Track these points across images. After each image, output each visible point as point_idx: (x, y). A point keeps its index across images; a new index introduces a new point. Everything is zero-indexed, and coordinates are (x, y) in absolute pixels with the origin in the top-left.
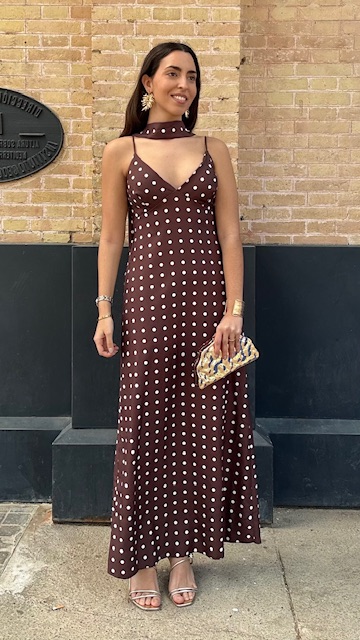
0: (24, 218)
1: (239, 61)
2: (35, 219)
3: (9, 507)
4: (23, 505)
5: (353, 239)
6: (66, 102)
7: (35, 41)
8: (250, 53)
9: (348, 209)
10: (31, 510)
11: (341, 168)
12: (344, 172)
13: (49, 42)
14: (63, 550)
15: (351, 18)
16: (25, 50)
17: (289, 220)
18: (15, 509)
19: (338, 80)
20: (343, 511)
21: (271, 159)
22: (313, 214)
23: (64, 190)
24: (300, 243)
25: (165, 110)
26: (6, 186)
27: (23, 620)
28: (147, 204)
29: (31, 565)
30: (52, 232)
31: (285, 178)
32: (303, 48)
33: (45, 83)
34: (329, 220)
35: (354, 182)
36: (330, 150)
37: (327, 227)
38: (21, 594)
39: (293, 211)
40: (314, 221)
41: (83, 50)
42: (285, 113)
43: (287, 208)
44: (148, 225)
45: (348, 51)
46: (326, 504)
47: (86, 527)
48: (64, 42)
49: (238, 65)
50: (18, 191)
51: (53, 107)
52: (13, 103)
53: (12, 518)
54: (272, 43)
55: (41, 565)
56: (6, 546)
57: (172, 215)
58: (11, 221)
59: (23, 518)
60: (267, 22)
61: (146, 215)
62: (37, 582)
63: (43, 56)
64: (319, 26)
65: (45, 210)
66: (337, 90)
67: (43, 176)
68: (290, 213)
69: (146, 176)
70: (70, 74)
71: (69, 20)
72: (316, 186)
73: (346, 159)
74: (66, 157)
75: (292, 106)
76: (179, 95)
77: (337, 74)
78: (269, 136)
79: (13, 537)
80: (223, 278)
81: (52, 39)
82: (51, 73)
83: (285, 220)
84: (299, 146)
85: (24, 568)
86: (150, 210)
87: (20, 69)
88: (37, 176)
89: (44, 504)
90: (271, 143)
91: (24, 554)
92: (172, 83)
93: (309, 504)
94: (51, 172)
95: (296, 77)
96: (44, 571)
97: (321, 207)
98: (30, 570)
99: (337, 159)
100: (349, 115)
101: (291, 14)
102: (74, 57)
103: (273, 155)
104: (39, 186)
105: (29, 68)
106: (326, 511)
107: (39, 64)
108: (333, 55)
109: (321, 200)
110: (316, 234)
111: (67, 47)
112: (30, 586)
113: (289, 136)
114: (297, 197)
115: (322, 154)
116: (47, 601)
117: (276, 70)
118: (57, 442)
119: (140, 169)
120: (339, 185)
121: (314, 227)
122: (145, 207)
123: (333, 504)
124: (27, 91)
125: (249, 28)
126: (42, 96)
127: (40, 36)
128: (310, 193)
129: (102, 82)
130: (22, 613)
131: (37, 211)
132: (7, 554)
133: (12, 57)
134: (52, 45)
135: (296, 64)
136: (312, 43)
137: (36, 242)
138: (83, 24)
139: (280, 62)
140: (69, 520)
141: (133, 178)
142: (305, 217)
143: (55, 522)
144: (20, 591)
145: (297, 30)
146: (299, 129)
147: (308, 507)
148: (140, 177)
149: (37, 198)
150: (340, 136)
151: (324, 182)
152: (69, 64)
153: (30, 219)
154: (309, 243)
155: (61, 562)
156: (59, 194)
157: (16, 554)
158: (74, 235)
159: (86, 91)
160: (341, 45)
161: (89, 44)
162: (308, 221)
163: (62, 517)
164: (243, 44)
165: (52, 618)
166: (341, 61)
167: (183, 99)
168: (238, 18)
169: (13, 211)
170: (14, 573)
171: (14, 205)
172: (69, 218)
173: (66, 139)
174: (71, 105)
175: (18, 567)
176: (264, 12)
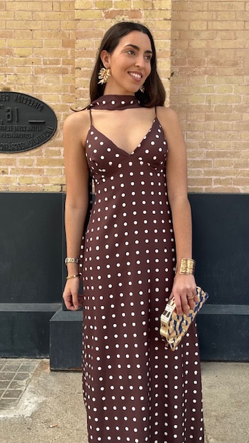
0: (31, 175)
1: (170, 75)
2: (39, 176)
3: (22, 361)
4: (31, 360)
5: (243, 189)
6: (59, 101)
7: (38, 62)
8: (177, 69)
9: (240, 170)
10: (36, 363)
11: (235, 143)
12: (238, 146)
13: (48, 62)
14: (57, 389)
15: (242, 47)
16: (32, 68)
17: (202, 177)
18: (25, 363)
19: (233, 87)
20: (237, 363)
21: (191, 138)
22: (217, 173)
23: (58, 157)
24: (208, 192)
25: (120, 85)
26: (20, 154)
27: (31, 434)
28: (104, 170)
29: (36, 398)
30: (50, 185)
31: (199, 150)
32: (211, 66)
33: (45, 89)
34: (228, 177)
35: (244, 152)
36: (228, 132)
37: (226, 182)
38: (30, 417)
39: (205, 171)
40: (218, 177)
41: (70, 68)
42: (198, 107)
43: (201, 169)
44: (106, 190)
45: (240, 68)
46: (225, 359)
47: (71, 373)
48: (57, 62)
49: (169, 76)
50: (28, 158)
51: (51, 104)
52: (24, 101)
53: (24, 368)
54: (191, 63)
55: (43, 398)
56: (20, 386)
57: (127, 179)
58: (23, 177)
59: (31, 368)
60: (187, 49)
61: (104, 180)
62: (40, 409)
63: (44, 71)
64: (221, 52)
65: (45, 171)
66: (233, 93)
67: (44, 148)
68: (203, 172)
69: (102, 143)
70: (61, 83)
71: (61, 48)
72: (219, 155)
73: (239, 138)
74: (59, 137)
75: (204, 104)
76: (136, 73)
77: (232, 83)
78: (189, 123)
79: (25, 381)
80: (173, 235)
81: (50, 60)
82: (48, 82)
83: (199, 177)
84: (208, 130)
85: (32, 400)
86: (107, 175)
87: (29, 79)
88: (40, 148)
89: (44, 360)
90: (191, 127)
91: (31, 392)
92: (130, 61)
93: (215, 359)
94: (49, 146)
95: (206, 85)
96: (44, 402)
97: (223, 169)
98: (36, 402)
99: (233, 137)
100: (241, 110)
101: (203, 44)
102: (64, 72)
103: (192, 135)
104: (41, 155)
105: (34, 79)
106: (226, 363)
107: (41, 76)
108: (229, 70)
109: (222, 164)
110: (219, 186)
111: (59, 66)
112: (36, 412)
113: (202, 123)
114: (207, 161)
115: (223, 134)
116: (47, 422)
117: (194, 80)
118: (53, 319)
119: (96, 138)
120: (234, 154)
121: (218, 181)
122: (103, 173)
123: (230, 359)
124: (34, 94)
125: (176, 53)
126: (43, 97)
127: (42, 59)
128: (216, 159)
129: (82, 89)
130: (30, 429)
131: (40, 171)
132: (21, 391)
133: (24, 72)
134: (50, 64)
135: (206, 76)
136: (216, 63)
137: (39, 191)
138: (69, 51)
139: (196, 75)
140: (61, 369)
141: (90, 146)
142: (212, 175)
143: (51, 370)
144: (29, 415)
145: (207, 54)
146: (208, 118)
147: (214, 361)
148: (96, 145)
149: (40, 162)
150: (234, 122)
151: (224, 152)
152: (61, 77)
153: (35, 176)
154: (215, 192)
155: (55, 396)
156: (54, 160)
157: (27, 391)
158: (64, 187)
159: (71, 94)
160: (235, 64)
161: (73, 64)
162: (214, 178)
163: (56, 367)
164: (172, 64)
165: (50, 432)
166: (235, 74)
167: (139, 76)
168: (169, 47)
169: (24, 171)
170: (26, 404)
171: (25, 167)
172: (60, 176)
173: (59, 125)
174: (62, 103)
175: (28, 400)
176: (186, 43)
